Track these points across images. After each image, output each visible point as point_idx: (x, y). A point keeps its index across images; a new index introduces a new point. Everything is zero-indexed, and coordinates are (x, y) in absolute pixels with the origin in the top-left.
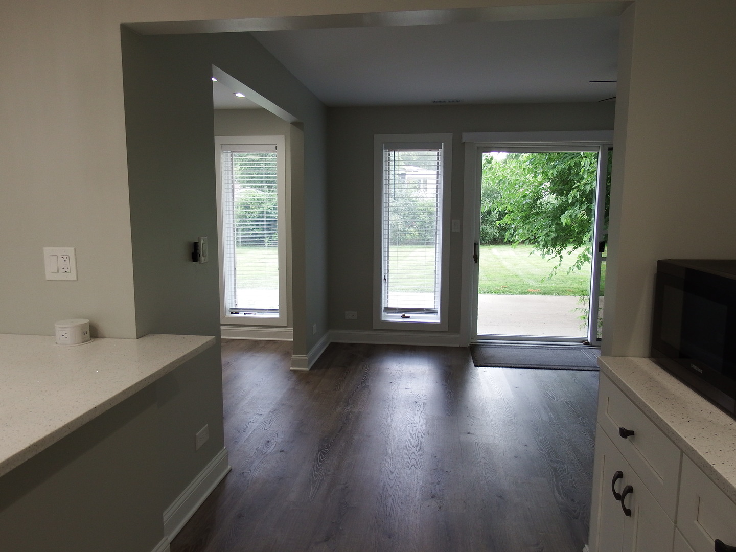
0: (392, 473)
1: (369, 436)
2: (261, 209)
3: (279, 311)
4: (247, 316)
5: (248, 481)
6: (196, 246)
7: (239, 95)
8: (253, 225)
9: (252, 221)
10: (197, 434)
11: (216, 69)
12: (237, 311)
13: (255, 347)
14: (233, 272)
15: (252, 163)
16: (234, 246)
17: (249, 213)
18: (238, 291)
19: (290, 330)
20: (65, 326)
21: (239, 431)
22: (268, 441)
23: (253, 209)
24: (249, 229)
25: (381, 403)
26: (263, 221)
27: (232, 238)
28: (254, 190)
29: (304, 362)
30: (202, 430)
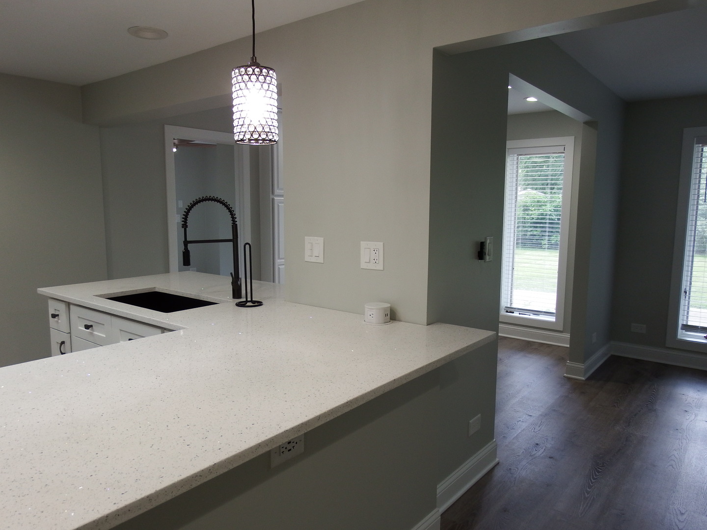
0: (682, 514)
1: (654, 466)
2: (541, 211)
3: (555, 315)
4: (521, 316)
5: (515, 478)
6: (482, 245)
7: (532, 99)
8: (531, 227)
9: (531, 223)
10: (470, 421)
11: (513, 78)
12: (512, 310)
13: (527, 347)
14: (510, 272)
15: (535, 165)
16: (514, 247)
17: (528, 215)
18: (515, 292)
19: (566, 336)
20: (373, 308)
21: (508, 428)
22: (537, 444)
23: (532, 211)
24: (527, 231)
25: (672, 432)
26: (545, 223)
27: (512, 239)
28: (535, 192)
29: (580, 371)
30: (475, 418)
